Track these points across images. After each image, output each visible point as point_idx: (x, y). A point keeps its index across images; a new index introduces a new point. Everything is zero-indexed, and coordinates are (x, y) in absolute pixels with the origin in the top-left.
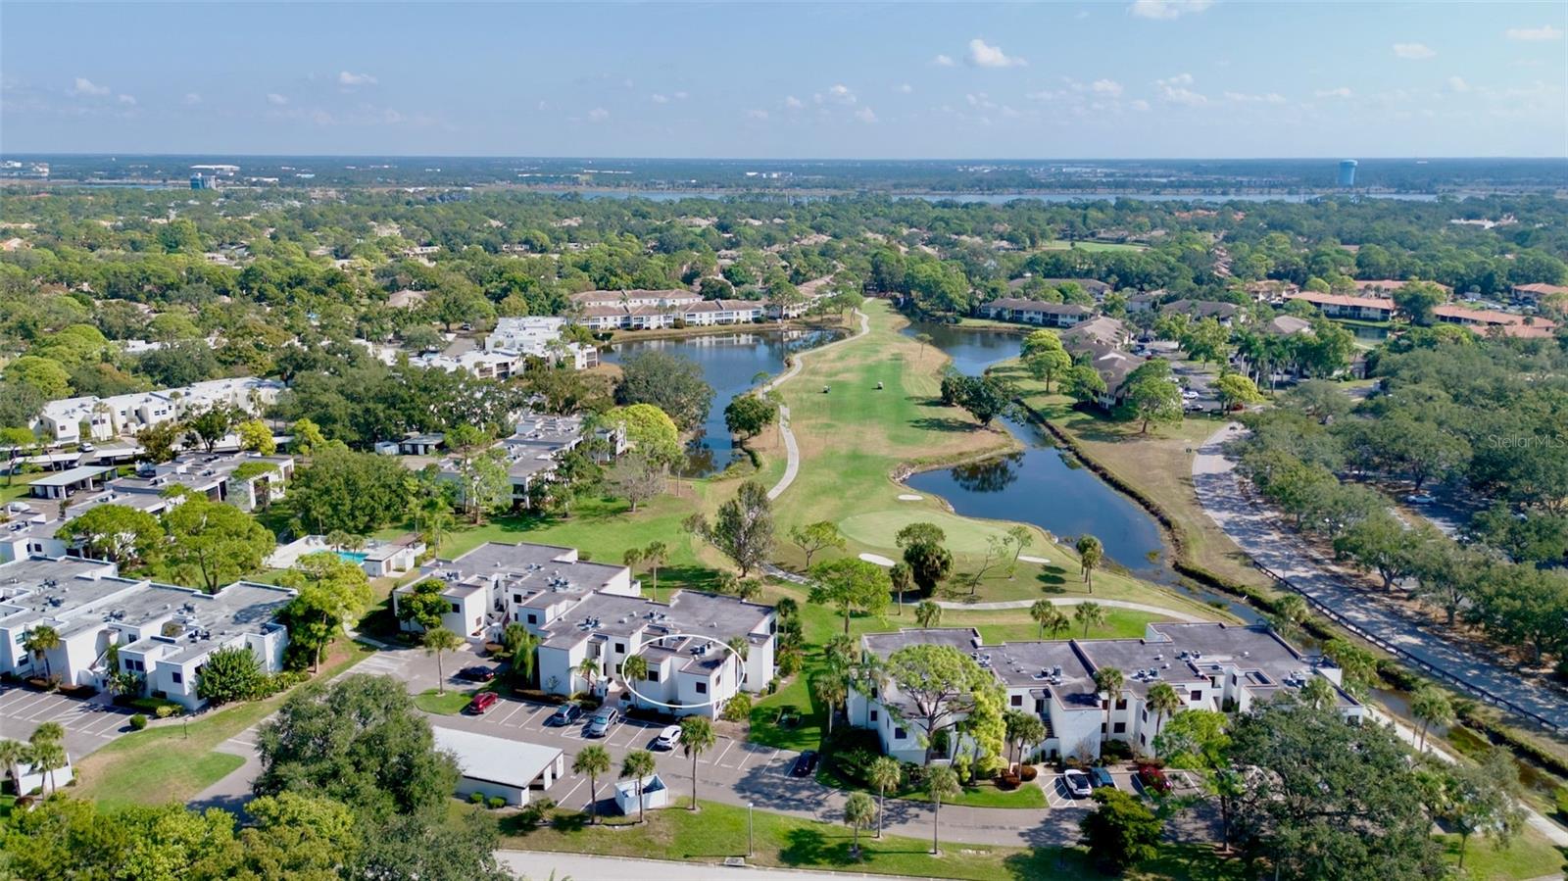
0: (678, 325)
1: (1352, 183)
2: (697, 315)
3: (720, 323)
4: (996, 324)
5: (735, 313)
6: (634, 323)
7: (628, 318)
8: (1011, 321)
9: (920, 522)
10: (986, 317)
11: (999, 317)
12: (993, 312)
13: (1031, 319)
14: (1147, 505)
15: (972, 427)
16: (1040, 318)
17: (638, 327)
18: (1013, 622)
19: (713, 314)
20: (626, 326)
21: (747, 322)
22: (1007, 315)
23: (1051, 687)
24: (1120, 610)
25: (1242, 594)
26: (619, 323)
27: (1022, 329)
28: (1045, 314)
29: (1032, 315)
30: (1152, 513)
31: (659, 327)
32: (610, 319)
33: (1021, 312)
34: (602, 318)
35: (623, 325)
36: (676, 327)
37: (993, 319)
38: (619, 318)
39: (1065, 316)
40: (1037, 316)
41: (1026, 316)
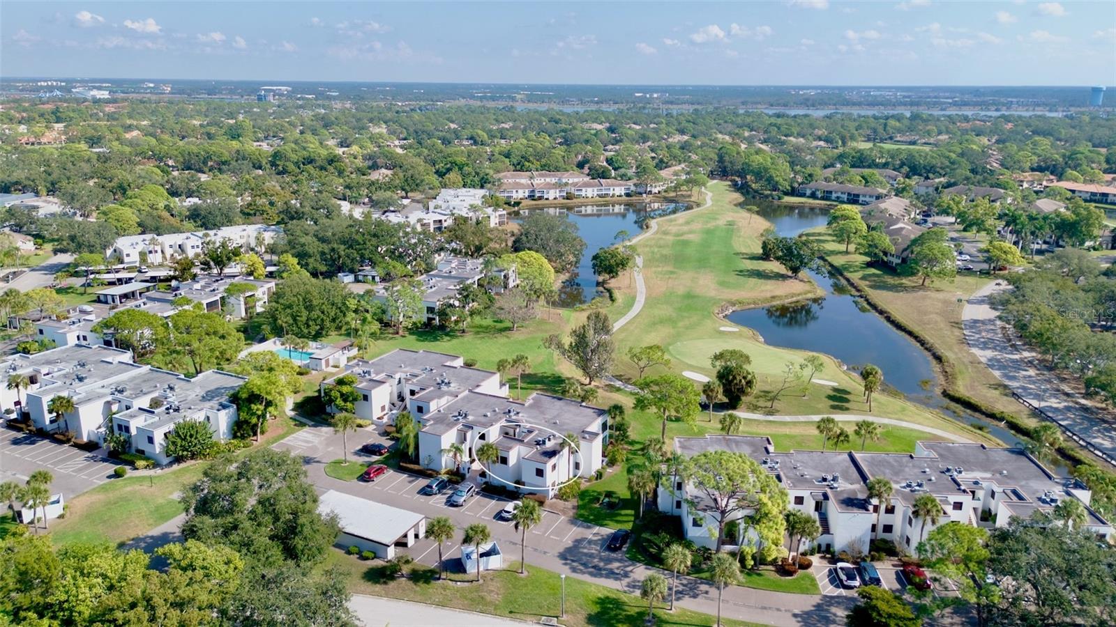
0: (569, 197)
1: (1100, 104)
2: (584, 189)
3: (600, 196)
4: (811, 201)
5: (612, 189)
6: (537, 195)
7: (533, 191)
8: (823, 198)
9: (731, 349)
10: (803, 195)
11: (813, 196)
12: (808, 192)
13: (838, 198)
14: (922, 343)
15: (784, 277)
16: (845, 197)
17: (540, 198)
18: (803, 432)
19: (595, 189)
20: (532, 197)
21: (620, 196)
22: (819, 194)
23: (829, 491)
24: (895, 427)
25: (1001, 419)
26: (527, 194)
27: (831, 205)
28: (849, 194)
29: (839, 194)
30: (926, 349)
31: (555, 199)
32: (521, 191)
33: (831, 192)
34: (514, 191)
35: (530, 196)
36: (567, 199)
37: (808, 197)
38: (527, 191)
39: (864, 196)
40: (843, 196)
41: (834, 196)
